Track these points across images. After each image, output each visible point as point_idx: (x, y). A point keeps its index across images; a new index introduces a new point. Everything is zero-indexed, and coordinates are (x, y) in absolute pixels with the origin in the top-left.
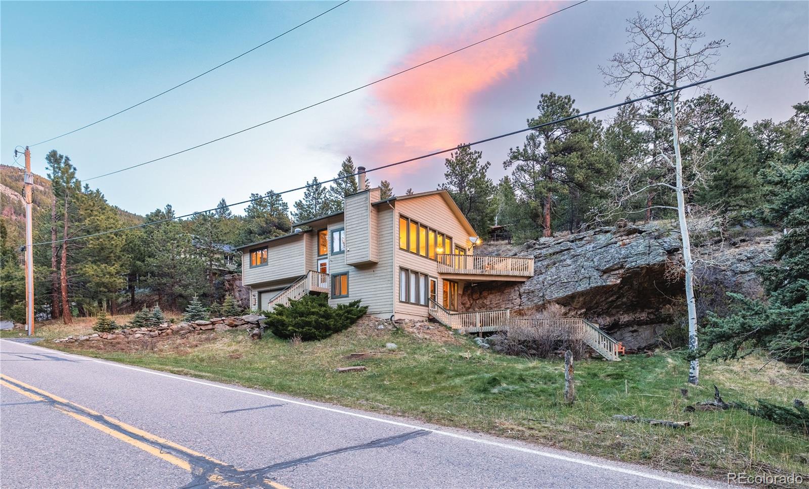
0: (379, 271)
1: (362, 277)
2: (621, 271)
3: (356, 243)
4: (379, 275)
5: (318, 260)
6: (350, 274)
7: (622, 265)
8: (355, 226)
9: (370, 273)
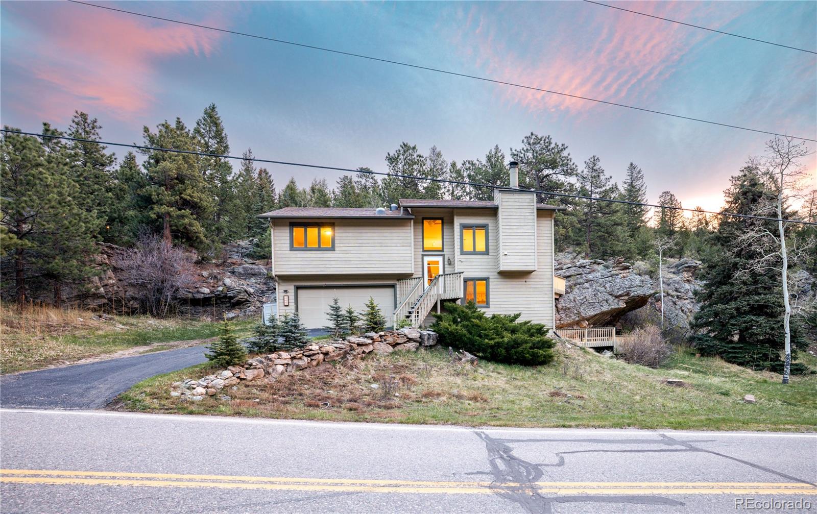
0: (532, 281)
1: (505, 286)
2: (626, 298)
3: (517, 247)
4: (533, 286)
5: (423, 255)
6: (490, 280)
7: (628, 293)
8: (515, 227)
9: (520, 283)
